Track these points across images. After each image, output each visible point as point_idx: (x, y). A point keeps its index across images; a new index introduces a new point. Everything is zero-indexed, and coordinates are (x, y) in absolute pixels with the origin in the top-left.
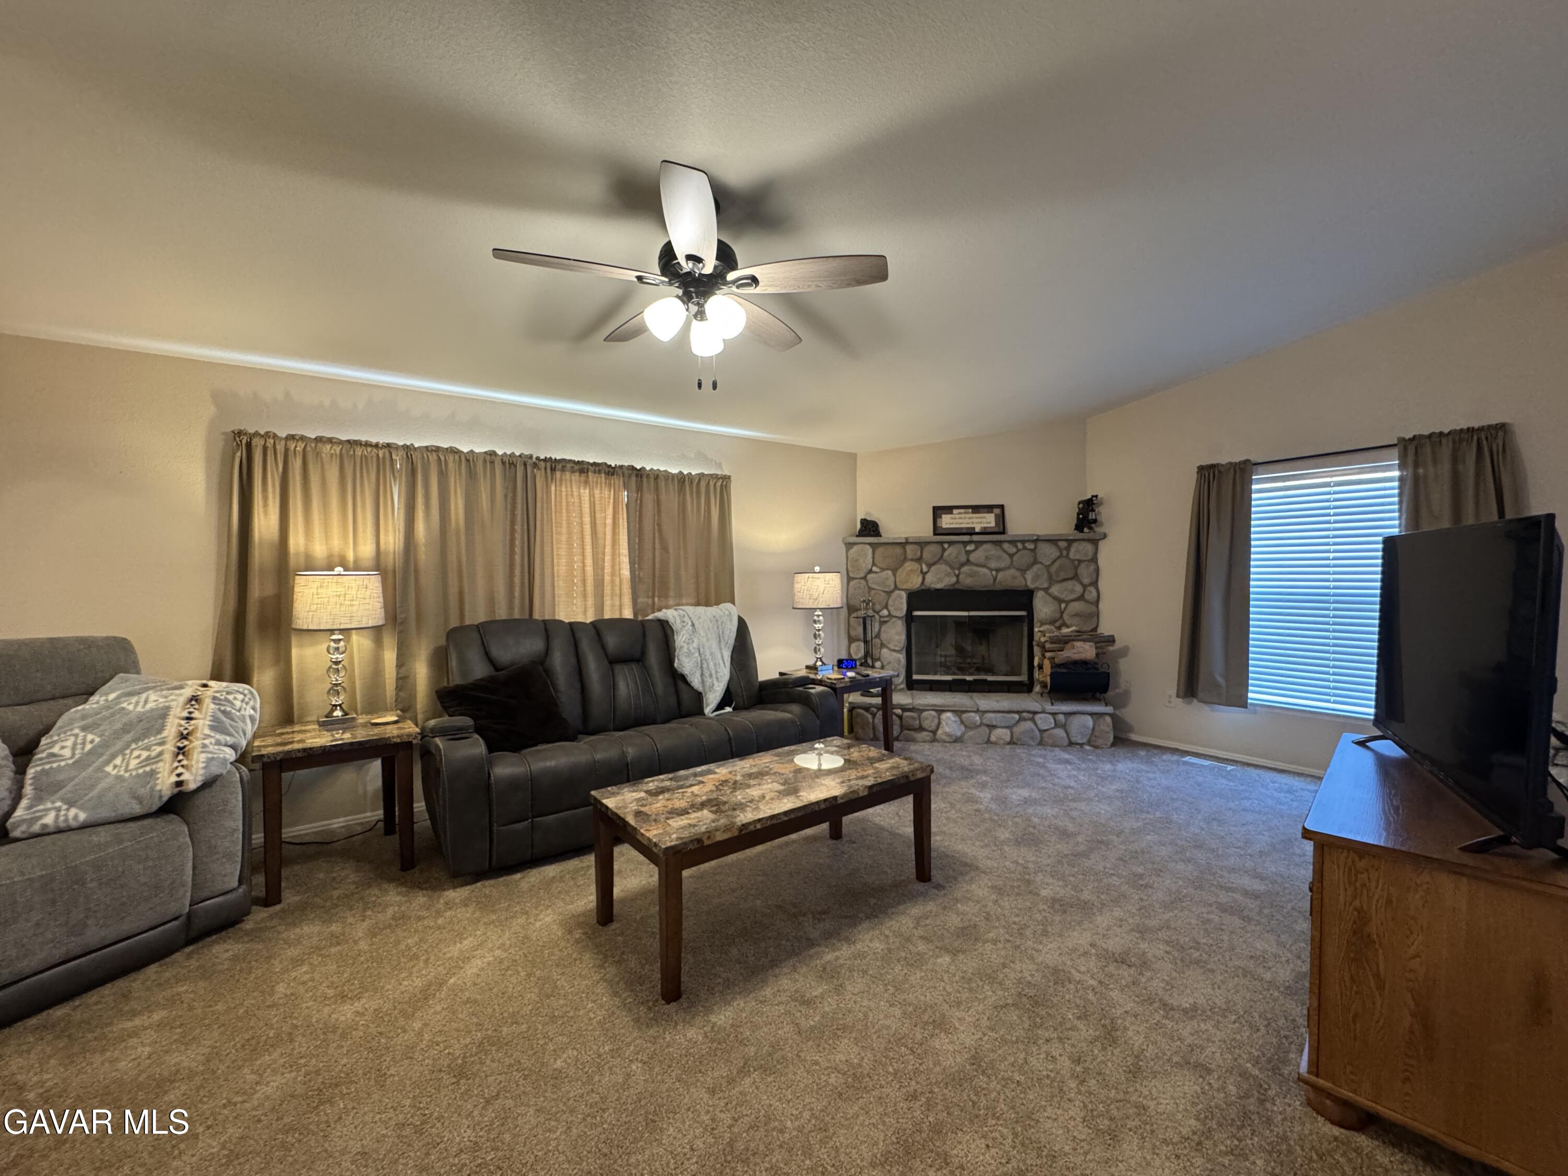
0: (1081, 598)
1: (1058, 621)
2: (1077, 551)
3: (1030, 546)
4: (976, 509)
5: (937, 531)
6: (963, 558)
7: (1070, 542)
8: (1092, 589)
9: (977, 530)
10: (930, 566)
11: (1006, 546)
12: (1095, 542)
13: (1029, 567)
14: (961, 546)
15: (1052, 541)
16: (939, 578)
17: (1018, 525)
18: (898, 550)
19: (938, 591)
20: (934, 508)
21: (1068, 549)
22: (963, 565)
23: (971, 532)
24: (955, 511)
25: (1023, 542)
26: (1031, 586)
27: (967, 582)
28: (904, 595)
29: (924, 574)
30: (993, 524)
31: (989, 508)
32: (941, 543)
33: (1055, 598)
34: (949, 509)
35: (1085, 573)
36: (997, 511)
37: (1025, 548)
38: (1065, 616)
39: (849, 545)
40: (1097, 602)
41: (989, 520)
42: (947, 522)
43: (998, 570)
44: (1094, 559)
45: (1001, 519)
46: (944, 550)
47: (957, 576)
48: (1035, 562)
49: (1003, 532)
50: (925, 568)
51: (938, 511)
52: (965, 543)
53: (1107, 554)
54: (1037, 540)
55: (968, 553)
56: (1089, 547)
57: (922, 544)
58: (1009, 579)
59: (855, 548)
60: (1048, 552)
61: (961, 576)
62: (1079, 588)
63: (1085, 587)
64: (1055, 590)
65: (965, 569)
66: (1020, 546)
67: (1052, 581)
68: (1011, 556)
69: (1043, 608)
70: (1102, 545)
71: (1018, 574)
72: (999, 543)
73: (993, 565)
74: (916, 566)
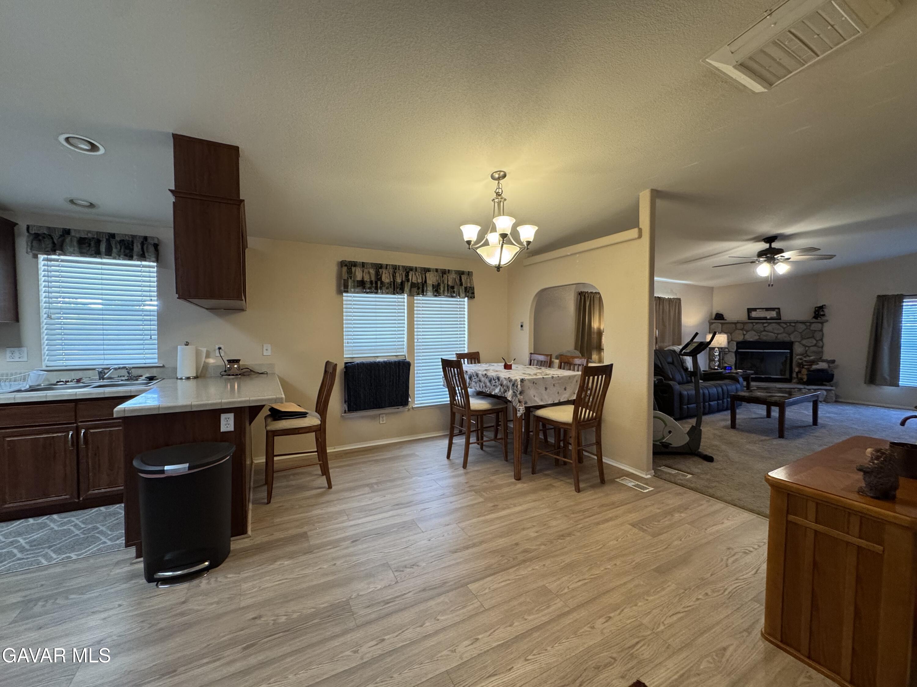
0: (815, 345)
1: (805, 354)
2: (814, 327)
3: (793, 324)
4: (767, 309)
5: (749, 318)
6: (762, 329)
7: (811, 323)
8: (820, 342)
9: (768, 318)
10: (747, 331)
11: (782, 324)
12: (822, 323)
13: (793, 332)
14: (761, 324)
15: (803, 323)
16: (751, 337)
17: (786, 316)
18: (734, 326)
19: (749, 341)
20: (748, 309)
21: (810, 326)
22: (762, 332)
23: (765, 318)
24: (758, 310)
25: (790, 323)
26: (793, 340)
27: (764, 338)
28: (735, 343)
29: (744, 335)
30: (775, 315)
31: (773, 309)
32: (752, 323)
33: (804, 345)
34: (755, 310)
35: (818, 335)
36: (777, 310)
37: (790, 325)
38: (808, 352)
39: (711, 324)
40: (822, 347)
41: (774, 314)
42: (754, 314)
43: (778, 334)
44: (821, 330)
45: (779, 313)
46: (754, 326)
47: (759, 336)
48: (795, 331)
49: (780, 319)
50: (745, 333)
51: (750, 310)
52: (764, 323)
53: (827, 328)
54: (797, 322)
55: (765, 327)
56: (820, 325)
57: (744, 323)
58: (784, 337)
59: (714, 324)
60: (802, 327)
61: (761, 336)
62: (815, 342)
63: (817, 341)
64: (804, 342)
65: (764, 333)
66: (788, 324)
67: (803, 338)
68: (784, 328)
69: (798, 349)
70: (825, 324)
71: (787, 335)
72: (779, 323)
73: (776, 331)
74: (741, 332)
